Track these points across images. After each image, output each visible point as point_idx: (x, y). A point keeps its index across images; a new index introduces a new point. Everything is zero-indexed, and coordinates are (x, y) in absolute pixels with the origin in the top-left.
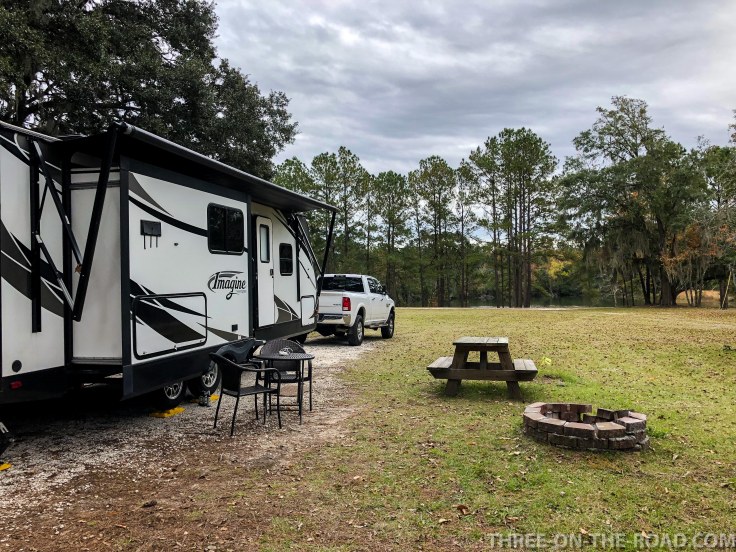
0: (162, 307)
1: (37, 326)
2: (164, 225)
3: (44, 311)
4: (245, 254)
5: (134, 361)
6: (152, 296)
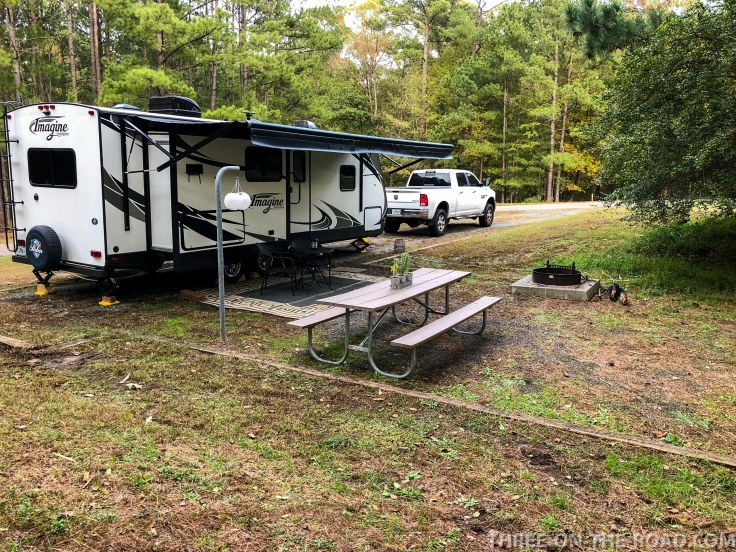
0: (204, 219)
1: (127, 228)
2: (205, 166)
3: (131, 218)
4: (284, 181)
5: (182, 251)
6: (196, 212)
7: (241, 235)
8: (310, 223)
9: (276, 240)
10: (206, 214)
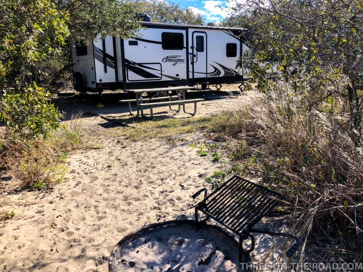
0: (139, 67)
1: (106, 71)
3: (107, 67)
4: (185, 50)
5: (127, 81)
6: (135, 63)
7: (160, 76)
8: (207, 73)
9: (181, 79)
10: (140, 65)
